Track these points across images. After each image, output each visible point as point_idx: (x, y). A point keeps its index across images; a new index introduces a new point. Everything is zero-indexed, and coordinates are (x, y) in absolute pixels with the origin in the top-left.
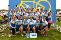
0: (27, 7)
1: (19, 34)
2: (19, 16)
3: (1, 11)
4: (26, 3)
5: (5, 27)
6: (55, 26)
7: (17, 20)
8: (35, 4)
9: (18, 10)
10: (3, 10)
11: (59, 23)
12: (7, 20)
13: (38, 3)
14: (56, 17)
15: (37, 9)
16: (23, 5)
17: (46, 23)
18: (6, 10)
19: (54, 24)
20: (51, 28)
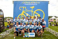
0: (27, 15)
1: (21, 36)
2: (21, 22)
3: (7, 19)
4: (26, 12)
5: (11, 31)
6: (48, 29)
7: (20, 25)
8: (33, 13)
9: (20, 18)
10: (9, 17)
11: (51, 27)
12: (12, 25)
13: (35, 12)
14: (49, 22)
15: (34, 17)
16: (24, 14)
17: (41, 27)
18: (11, 18)
19: (47, 28)
20: (45, 31)
